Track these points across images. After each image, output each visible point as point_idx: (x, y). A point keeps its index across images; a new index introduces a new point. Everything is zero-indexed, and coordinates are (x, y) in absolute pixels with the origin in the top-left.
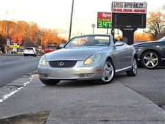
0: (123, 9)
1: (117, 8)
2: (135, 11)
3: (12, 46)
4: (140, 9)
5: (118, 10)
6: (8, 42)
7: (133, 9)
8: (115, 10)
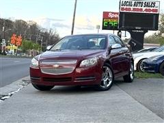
0: (132, 8)
1: (125, 7)
2: (146, 10)
3: (8, 47)
4: (152, 8)
5: (126, 9)
6: (4, 42)
7: (144, 8)
8: (123, 9)
